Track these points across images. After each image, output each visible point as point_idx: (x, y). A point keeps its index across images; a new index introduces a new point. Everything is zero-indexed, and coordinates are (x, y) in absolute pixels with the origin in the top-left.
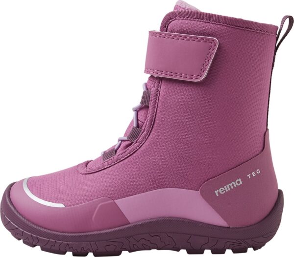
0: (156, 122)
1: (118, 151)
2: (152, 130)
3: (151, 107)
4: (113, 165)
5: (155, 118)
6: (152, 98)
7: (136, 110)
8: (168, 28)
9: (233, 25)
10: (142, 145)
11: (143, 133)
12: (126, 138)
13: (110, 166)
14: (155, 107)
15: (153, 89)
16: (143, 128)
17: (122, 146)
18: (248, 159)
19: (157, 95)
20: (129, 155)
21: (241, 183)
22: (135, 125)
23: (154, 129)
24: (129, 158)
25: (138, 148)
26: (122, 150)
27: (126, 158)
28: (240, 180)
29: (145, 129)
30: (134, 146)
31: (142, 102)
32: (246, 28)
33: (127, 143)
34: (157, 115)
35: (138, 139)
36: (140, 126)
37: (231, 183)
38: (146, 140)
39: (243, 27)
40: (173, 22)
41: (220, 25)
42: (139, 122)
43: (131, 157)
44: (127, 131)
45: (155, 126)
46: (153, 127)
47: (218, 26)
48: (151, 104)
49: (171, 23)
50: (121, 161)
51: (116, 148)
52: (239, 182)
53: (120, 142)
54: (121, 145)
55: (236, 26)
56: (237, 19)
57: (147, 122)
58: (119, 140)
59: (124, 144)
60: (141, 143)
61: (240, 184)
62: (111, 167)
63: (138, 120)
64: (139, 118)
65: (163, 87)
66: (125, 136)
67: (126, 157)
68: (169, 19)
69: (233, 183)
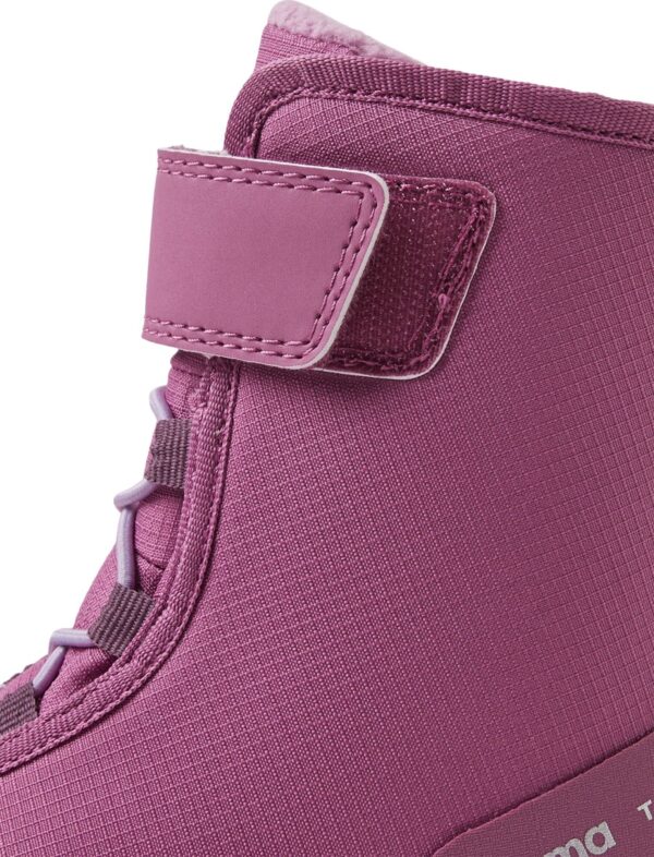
0: (218, 565)
1: (48, 695)
2: (198, 600)
3: (191, 496)
4: (25, 763)
5: (213, 546)
6: (197, 454)
7: (128, 507)
8: (263, 137)
9: (559, 125)
10: (154, 673)
11: (160, 613)
12: (82, 636)
13: (13, 769)
14: (211, 497)
15: (200, 414)
16: (160, 592)
17: (65, 674)
18: (637, 731)
19: (218, 443)
20: (96, 716)
21: (610, 842)
22: (122, 577)
23: (208, 597)
24: (95, 731)
25: (138, 683)
26: (67, 691)
27: (84, 731)
28: (603, 828)
29: (166, 597)
30: (120, 673)
31: (153, 472)
32: (619, 135)
33: (89, 658)
34: (221, 536)
35: (140, 643)
36: (146, 583)
37: (563, 844)
38: (174, 649)
39: (605, 133)
40: (285, 110)
41: (502, 123)
42: (144, 565)
43: (105, 726)
44: (85, 603)
45: (212, 583)
46: (203, 587)
47: (496, 129)
48: (193, 482)
49: (276, 116)
50: (61, 745)
51: (37, 681)
52: (599, 840)
53: (59, 651)
54: (64, 668)
55: (573, 128)
56: (577, 96)
57: (178, 566)
58: (53, 645)
59: (76, 663)
60: (150, 663)
61: (604, 849)
62: (18, 773)
63: (135, 553)
64: (139, 547)
65: (247, 404)
66: (78, 626)
67: (83, 725)
68: (268, 98)
69: (574, 843)
